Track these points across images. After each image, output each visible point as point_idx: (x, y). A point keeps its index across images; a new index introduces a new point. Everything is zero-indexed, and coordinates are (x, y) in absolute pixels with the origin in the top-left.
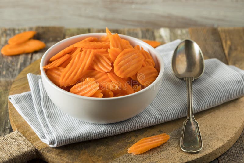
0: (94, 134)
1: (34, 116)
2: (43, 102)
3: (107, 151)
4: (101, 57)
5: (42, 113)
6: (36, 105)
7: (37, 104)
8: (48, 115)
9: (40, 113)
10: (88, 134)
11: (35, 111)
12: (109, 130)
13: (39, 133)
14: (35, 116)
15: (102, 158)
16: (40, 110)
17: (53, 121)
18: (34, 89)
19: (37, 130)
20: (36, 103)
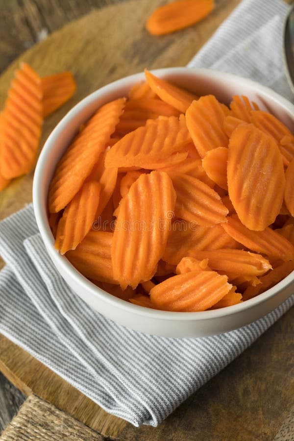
0: (222, 359)
1: (54, 342)
2: (58, 297)
3: (263, 388)
4: (185, 181)
5: (67, 327)
6: (44, 311)
7: (46, 307)
8: (87, 331)
9: (64, 331)
10: (212, 367)
11: (50, 327)
12: (248, 334)
13: (94, 394)
14: (56, 341)
15: (263, 414)
16: (61, 321)
17: (108, 345)
18: (21, 268)
19: (86, 388)
20: (42, 306)
